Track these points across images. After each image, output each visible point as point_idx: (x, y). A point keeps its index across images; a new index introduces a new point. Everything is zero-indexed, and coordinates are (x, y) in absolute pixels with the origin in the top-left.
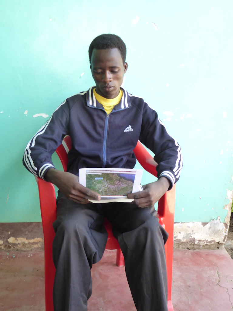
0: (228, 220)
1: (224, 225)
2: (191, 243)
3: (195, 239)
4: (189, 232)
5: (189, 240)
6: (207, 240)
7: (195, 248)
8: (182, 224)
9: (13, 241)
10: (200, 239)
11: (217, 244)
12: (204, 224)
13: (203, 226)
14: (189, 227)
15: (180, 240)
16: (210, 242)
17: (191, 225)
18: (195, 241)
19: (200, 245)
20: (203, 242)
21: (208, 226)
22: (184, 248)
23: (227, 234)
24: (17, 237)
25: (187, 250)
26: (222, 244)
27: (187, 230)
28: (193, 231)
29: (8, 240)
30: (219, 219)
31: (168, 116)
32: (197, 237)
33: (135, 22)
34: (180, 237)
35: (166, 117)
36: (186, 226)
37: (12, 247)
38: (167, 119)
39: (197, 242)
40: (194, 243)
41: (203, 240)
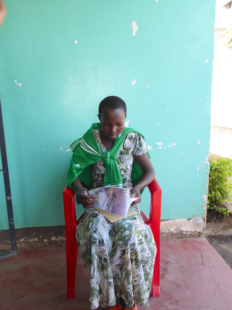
0: (205, 216)
1: (203, 220)
2: (180, 234)
3: (183, 231)
4: (178, 226)
6: (192, 231)
7: (184, 237)
8: (173, 221)
9: (55, 239)
10: (186, 231)
11: (198, 233)
12: (189, 220)
13: (188, 221)
14: (179, 222)
15: (172, 232)
16: (194, 232)
17: (179, 220)
19: (187, 235)
20: (189, 233)
21: (191, 221)
22: (176, 238)
23: (205, 226)
24: (57, 236)
25: (177, 239)
26: (202, 233)
27: (177, 225)
28: (181, 225)
29: (51, 239)
30: (199, 215)
31: (160, 145)
32: (184, 229)
33: (133, 83)
34: (173, 229)
35: (159, 146)
36: (176, 221)
37: (54, 244)
38: (159, 148)
39: (185, 232)
40: (182, 234)
41: (189, 231)
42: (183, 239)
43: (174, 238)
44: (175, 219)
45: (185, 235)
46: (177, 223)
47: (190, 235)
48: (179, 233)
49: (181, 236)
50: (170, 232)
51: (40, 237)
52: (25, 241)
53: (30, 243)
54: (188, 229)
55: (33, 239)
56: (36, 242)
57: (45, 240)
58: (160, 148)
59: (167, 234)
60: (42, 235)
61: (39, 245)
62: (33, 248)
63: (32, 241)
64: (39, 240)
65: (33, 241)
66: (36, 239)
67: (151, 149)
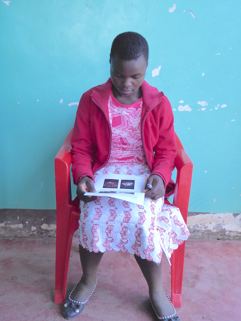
2: (221, 234)
3: (226, 230)
4: (220, 223)
7: (226, 239)
8: (213, 215)
9: (46, 227)
10: (231, 230)
12: (235, 215)
13: (234, 217)
15: (210, 231)
16: (240, 233)
17: (222, 215)
19: (230, 236)
20: (234, 233)
21: (239, 217)
24: (50, 224)
25: (217, 240)
27: (218, 221)
28: (224, 222)
29: (41, 226)
31: (203, 106)
32: (227, 227)
33: (171, 10)
34: (211, 227)
35: (201, 107)
36: (217, 216)
37: (45, 234)
38: (202, 109)
39: (228, 232)
40: (224, 234)
41: (233, 231)
42: (224, 241)
43: (213, 238)
44: (216, 213)
45: (228, 236)
46: (219, 219)
47: (235, 237)
48: (220, 232)
49: (222, 237)
50: (207, 230)
51: (27, 222)
52: (6, 227)
53: (13, 230)
55: (16, 225)
56: (20, 229)
57: (32, 227)
59: (203, 233)
60: (29, 220)
61: (24, 233)
62: (16, 237)
63: (15, 228)
64: (24, 227)
65: (17, 227)
66: (21, 226)
67: (190, 110)
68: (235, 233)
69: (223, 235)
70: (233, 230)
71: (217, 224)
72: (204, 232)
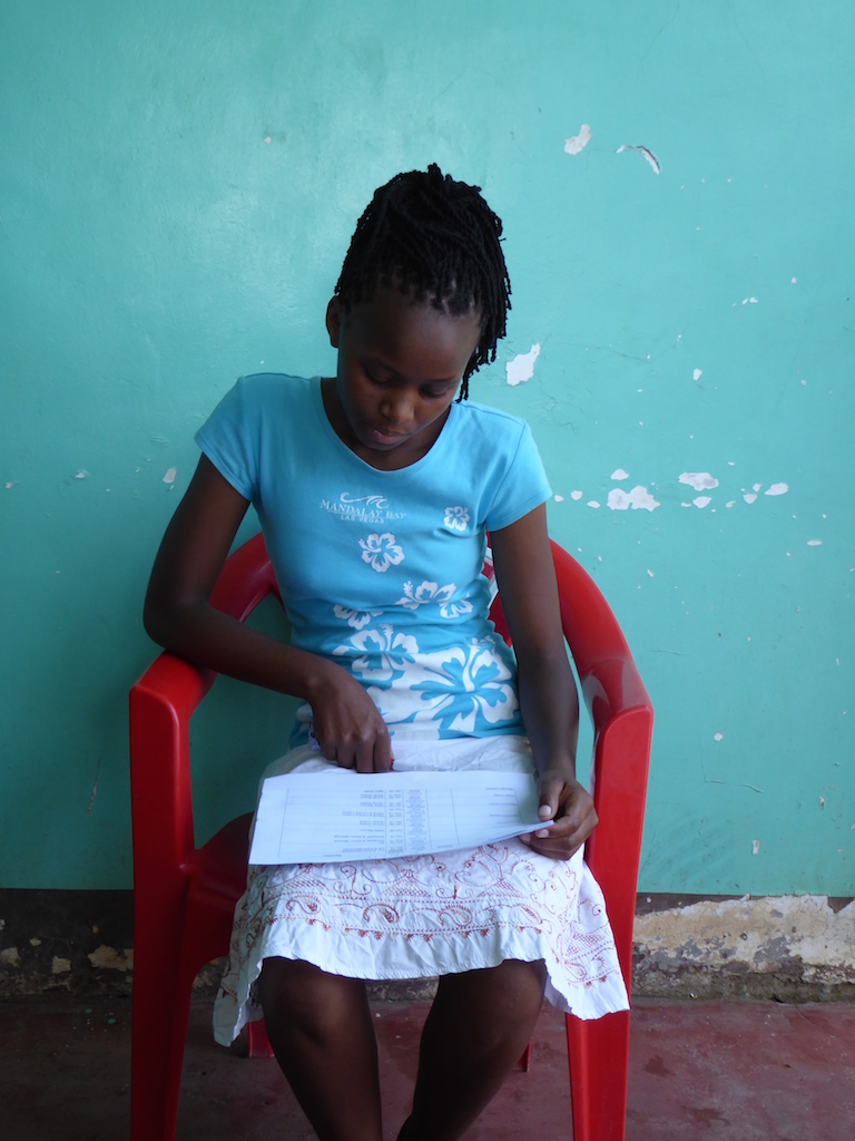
2: (785, 977)
3: (804, 961)
4: (779, 935)
5: (780, 965)
6: (850, 967)
7: (805, 996)
8: (751, 903)
9: (108, 960)
10: (822, 962)
12: (838, 903)
13: (831, 911)
14: (776, 913)
15: (743, 966)
17: (785, 905)
18: (802, 968)
19: (822, 985)
20: (834, 975)
21: (851, 910)
22: (761, 997)
24: (122, 947)
25: (771, 1002)
27: (773, 926)
29: (92, 957)
31: (701, 489)
32: (809, 951)
33: (573, 147)
34: (746, 951)
35: (692, 493)
36: (769, 909)
37: (104, 985)
38: (695, 502)
39: (812, 972)
40: (797, 978)
41: (833, 964)
42: (800, 1006)
43: (754, 996)
44: (763, 897)
45: (813, 985)
46: (774, 920)
47: (840, 988)
48: (784, 970)
49: (790, 989)
50: (732, 963)
51: (35, 942)
54: (831, 956)
57: (56, 960)
58: (702, 502)
59: (715, 975)
60: (40, 935)
61: (24, 986)
66: (11, 954)
67: (651, 504)
68: (838, 972)
69: (795, 983)
70: (831, 960)
71: (770, 940)
72: (721, 973)
